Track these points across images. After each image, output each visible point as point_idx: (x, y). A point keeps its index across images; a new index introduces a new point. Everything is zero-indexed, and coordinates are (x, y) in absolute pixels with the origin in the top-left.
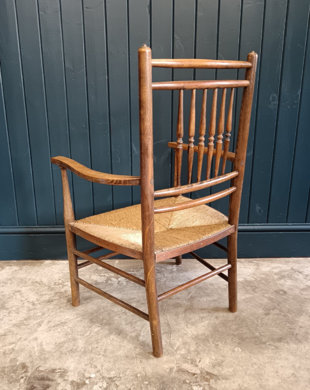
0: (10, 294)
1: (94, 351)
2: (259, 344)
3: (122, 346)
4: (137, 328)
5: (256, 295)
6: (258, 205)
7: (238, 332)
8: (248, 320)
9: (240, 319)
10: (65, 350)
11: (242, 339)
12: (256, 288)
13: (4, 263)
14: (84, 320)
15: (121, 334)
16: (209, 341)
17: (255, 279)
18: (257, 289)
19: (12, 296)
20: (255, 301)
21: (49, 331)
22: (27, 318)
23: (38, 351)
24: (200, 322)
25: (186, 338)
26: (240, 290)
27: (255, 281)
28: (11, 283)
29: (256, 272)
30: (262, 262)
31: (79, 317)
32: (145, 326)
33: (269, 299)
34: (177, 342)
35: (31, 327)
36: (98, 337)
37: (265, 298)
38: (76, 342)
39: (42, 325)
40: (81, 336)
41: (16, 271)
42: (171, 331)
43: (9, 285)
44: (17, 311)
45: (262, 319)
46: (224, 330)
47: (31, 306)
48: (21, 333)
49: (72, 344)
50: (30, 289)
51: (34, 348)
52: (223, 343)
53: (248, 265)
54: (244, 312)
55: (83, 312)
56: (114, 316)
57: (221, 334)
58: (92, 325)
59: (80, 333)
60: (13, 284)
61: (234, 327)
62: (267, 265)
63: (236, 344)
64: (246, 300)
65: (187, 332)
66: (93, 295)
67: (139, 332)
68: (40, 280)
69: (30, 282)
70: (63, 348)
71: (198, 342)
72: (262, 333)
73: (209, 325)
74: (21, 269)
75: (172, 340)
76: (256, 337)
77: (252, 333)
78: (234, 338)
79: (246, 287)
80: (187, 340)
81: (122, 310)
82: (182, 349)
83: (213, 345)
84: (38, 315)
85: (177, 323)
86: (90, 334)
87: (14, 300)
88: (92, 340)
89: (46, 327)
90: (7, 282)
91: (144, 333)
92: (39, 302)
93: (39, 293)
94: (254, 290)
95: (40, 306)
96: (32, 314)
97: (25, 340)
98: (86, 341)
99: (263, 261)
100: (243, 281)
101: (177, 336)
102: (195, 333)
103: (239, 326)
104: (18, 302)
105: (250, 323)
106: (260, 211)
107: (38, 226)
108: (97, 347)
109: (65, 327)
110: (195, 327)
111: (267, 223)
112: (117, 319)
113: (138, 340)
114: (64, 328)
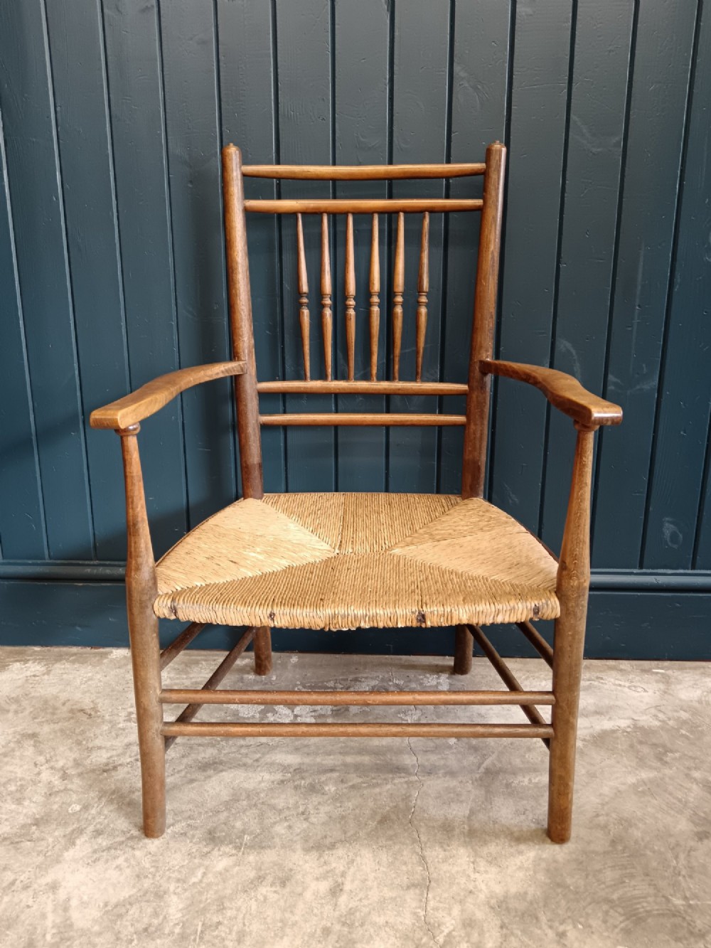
0: (10, 742)
1: (207, 937)
2: (686, 939)
3: (290, 923)
4: (334, 865)
5: (667, 771)
6: (668, 522)
7: (621, 892)
8: (648, 853)
9: (625, 848)
10: (130, 927)
11: (634, 915)
12: (667, 750)
13: (11, 652)
14: (191, 833)
15: (288, 884)
16: (537, 918)
17: (663, 721)
18: (669, 754)
19: (13, 750)
20: (665, 791)
21: (94, 862)
22: (42, 818)
23: (53, 927)
24: (512, 855)
25: (472, 906)
26: (622, 755)
27: (662, 728)
28: (16, 712)
29: (665, 702)
30: (677, 673)
31: (178, 821)
32: (358, 858)
33: (704, 786)
34: (447, 919)
35: (47, 847)
36: (225, 888)
37: (692, 783)
38: (162, 904)
39: (78, 842)
40: (177, 885)
41: (34, 676)
42: (430, 882)
43: (10, 715)
44: (18, 795)
45: (689, 852)
46: (581, 883)
47: (56, 782)
48: (18, 865)
49: (150, 910)
50: (62, 731)
51: (44, 916)
52: (580, 926)
53: (639, 681)
54: (635, 824)
55: (191, 806)
56: (275, 823)
57: (572, 896)
58: (213, 849)
59: (176, 874)
60: (20, 715)
61: (609, 875)
62: (692, 682)
63: (617, 934)
64: (640, 789)
65: (476, 887)
66: (225, 754)
67: (340, 880)
68: (92, 706)
69: (65, 709)
70: (125, 919)
71: (506, 921)
72: (693, 899)
73: (539, 865)
74: (48, 673)
75: (433, 909)
76: (675, 914)
77: (663, 896)
78: (612, 912)
79: (639, 747)
80: (475, 915)
81: (296, 806)
82: (459, 942)
83: (551, 934)
84: (70, 811)
85: (447, 853)
86: (203, 877)
87: (17, 761)
88: (207, 899)
89: (87, 849)
90: (7, 707)
91: (353, 881)
92: (80, 770)
93: (84, 742)
94: (660, 758)
95: (81, 783)
96: (55, 807)
97: (26, 888)
98: (188, 902)
99: (681, 669)
100: (629, 727)
101: (445, 898)
102: (498, 890)
103: (624, 872)
104: (25, 767)
105: (654, 864)
106: (674, 537)
107: (96, 562)
108: (219, 923)
109: (138, 853)
110: (499, 869)
111: (693, 568)
112: (283, 834)
113: (336, 905)
114: (134, 856)
